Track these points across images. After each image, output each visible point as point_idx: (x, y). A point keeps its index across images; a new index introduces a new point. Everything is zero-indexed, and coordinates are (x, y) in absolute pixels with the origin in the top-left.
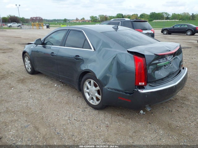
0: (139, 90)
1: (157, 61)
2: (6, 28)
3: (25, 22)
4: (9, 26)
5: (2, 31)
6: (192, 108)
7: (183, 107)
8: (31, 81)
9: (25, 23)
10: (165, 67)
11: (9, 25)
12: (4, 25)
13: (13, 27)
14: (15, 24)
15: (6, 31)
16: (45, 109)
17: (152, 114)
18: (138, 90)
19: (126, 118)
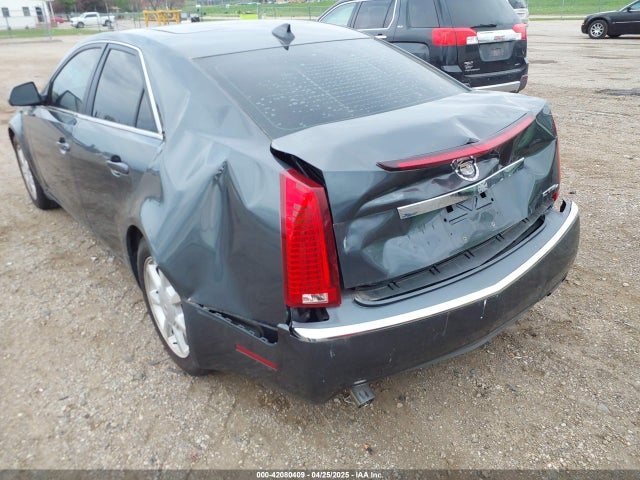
0: (296, 329)
1: (397, 196)
2: (65, 33)
3: (132, 8)
4: (75, 23)
5: (47, 42)
6: (582, 381)
7: (543, 373)
8: (27, 236)
9: (129, 11)
10: (452, 215)
11: (76, 20)
12: (61, 22)
13: (90, 25)
14: (95, 16)
15: (60, 41)
16: (9, 361)
17: (400, 405)
18: (291, 329)
19: (286, 421)
